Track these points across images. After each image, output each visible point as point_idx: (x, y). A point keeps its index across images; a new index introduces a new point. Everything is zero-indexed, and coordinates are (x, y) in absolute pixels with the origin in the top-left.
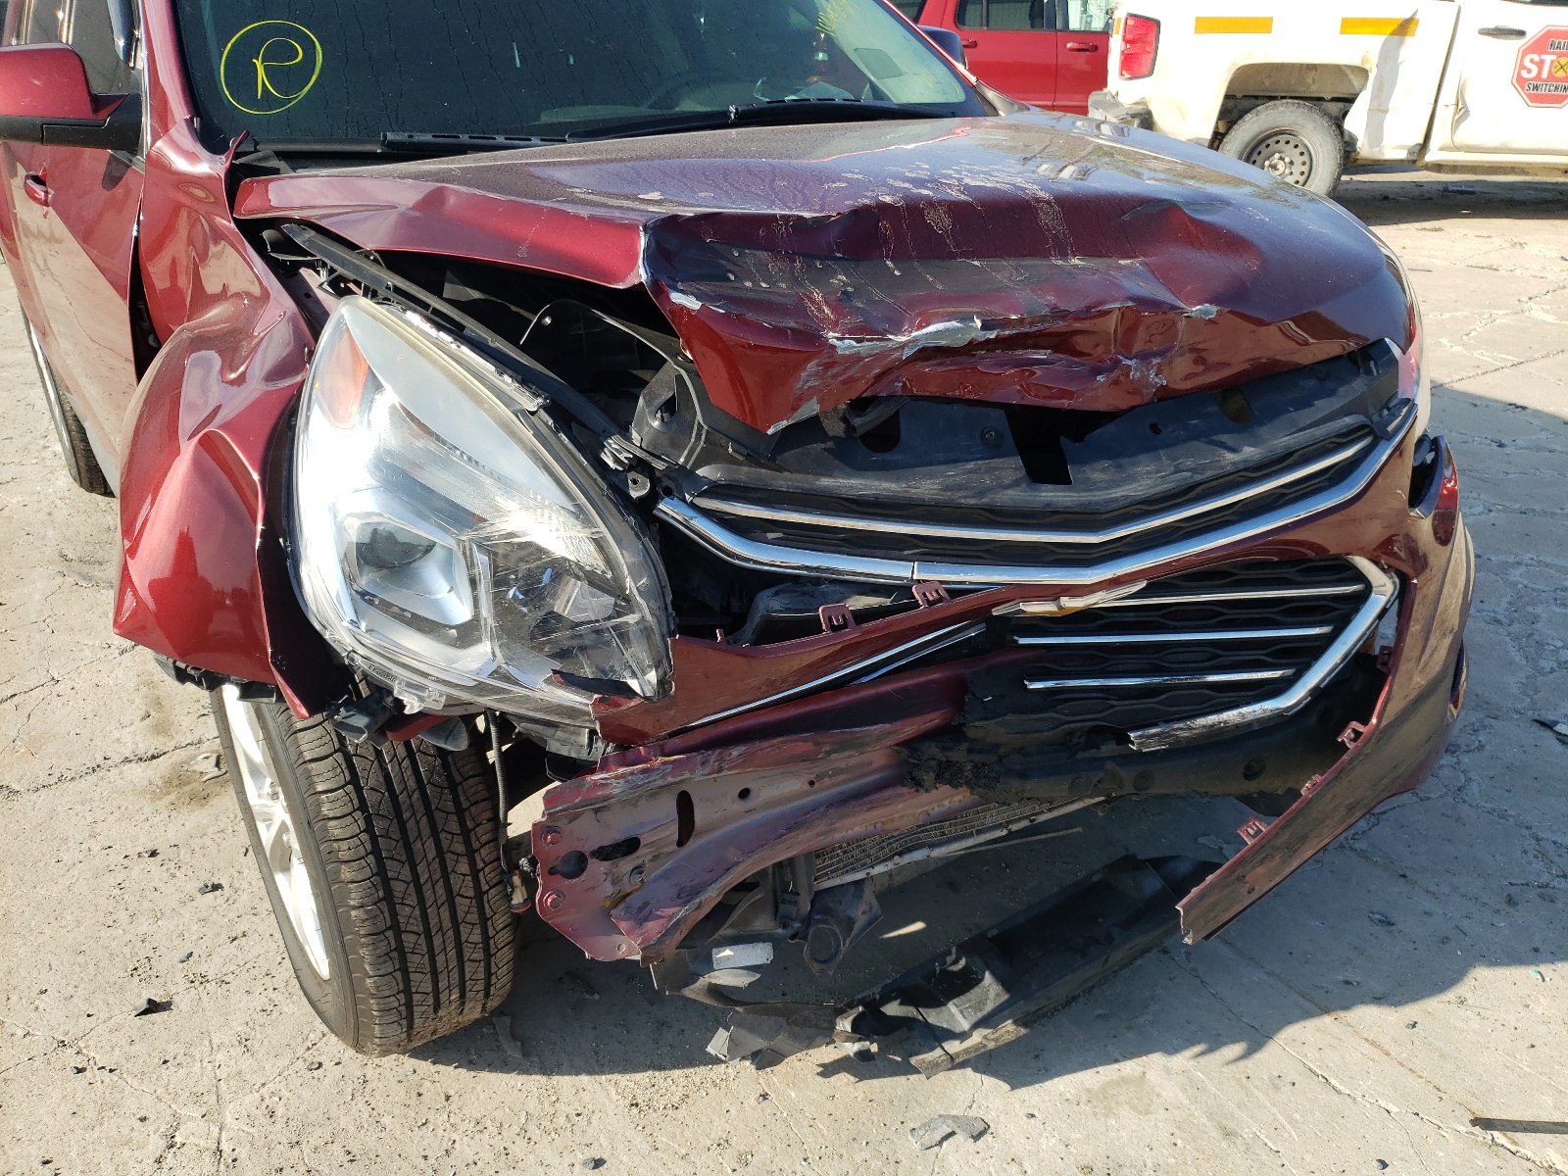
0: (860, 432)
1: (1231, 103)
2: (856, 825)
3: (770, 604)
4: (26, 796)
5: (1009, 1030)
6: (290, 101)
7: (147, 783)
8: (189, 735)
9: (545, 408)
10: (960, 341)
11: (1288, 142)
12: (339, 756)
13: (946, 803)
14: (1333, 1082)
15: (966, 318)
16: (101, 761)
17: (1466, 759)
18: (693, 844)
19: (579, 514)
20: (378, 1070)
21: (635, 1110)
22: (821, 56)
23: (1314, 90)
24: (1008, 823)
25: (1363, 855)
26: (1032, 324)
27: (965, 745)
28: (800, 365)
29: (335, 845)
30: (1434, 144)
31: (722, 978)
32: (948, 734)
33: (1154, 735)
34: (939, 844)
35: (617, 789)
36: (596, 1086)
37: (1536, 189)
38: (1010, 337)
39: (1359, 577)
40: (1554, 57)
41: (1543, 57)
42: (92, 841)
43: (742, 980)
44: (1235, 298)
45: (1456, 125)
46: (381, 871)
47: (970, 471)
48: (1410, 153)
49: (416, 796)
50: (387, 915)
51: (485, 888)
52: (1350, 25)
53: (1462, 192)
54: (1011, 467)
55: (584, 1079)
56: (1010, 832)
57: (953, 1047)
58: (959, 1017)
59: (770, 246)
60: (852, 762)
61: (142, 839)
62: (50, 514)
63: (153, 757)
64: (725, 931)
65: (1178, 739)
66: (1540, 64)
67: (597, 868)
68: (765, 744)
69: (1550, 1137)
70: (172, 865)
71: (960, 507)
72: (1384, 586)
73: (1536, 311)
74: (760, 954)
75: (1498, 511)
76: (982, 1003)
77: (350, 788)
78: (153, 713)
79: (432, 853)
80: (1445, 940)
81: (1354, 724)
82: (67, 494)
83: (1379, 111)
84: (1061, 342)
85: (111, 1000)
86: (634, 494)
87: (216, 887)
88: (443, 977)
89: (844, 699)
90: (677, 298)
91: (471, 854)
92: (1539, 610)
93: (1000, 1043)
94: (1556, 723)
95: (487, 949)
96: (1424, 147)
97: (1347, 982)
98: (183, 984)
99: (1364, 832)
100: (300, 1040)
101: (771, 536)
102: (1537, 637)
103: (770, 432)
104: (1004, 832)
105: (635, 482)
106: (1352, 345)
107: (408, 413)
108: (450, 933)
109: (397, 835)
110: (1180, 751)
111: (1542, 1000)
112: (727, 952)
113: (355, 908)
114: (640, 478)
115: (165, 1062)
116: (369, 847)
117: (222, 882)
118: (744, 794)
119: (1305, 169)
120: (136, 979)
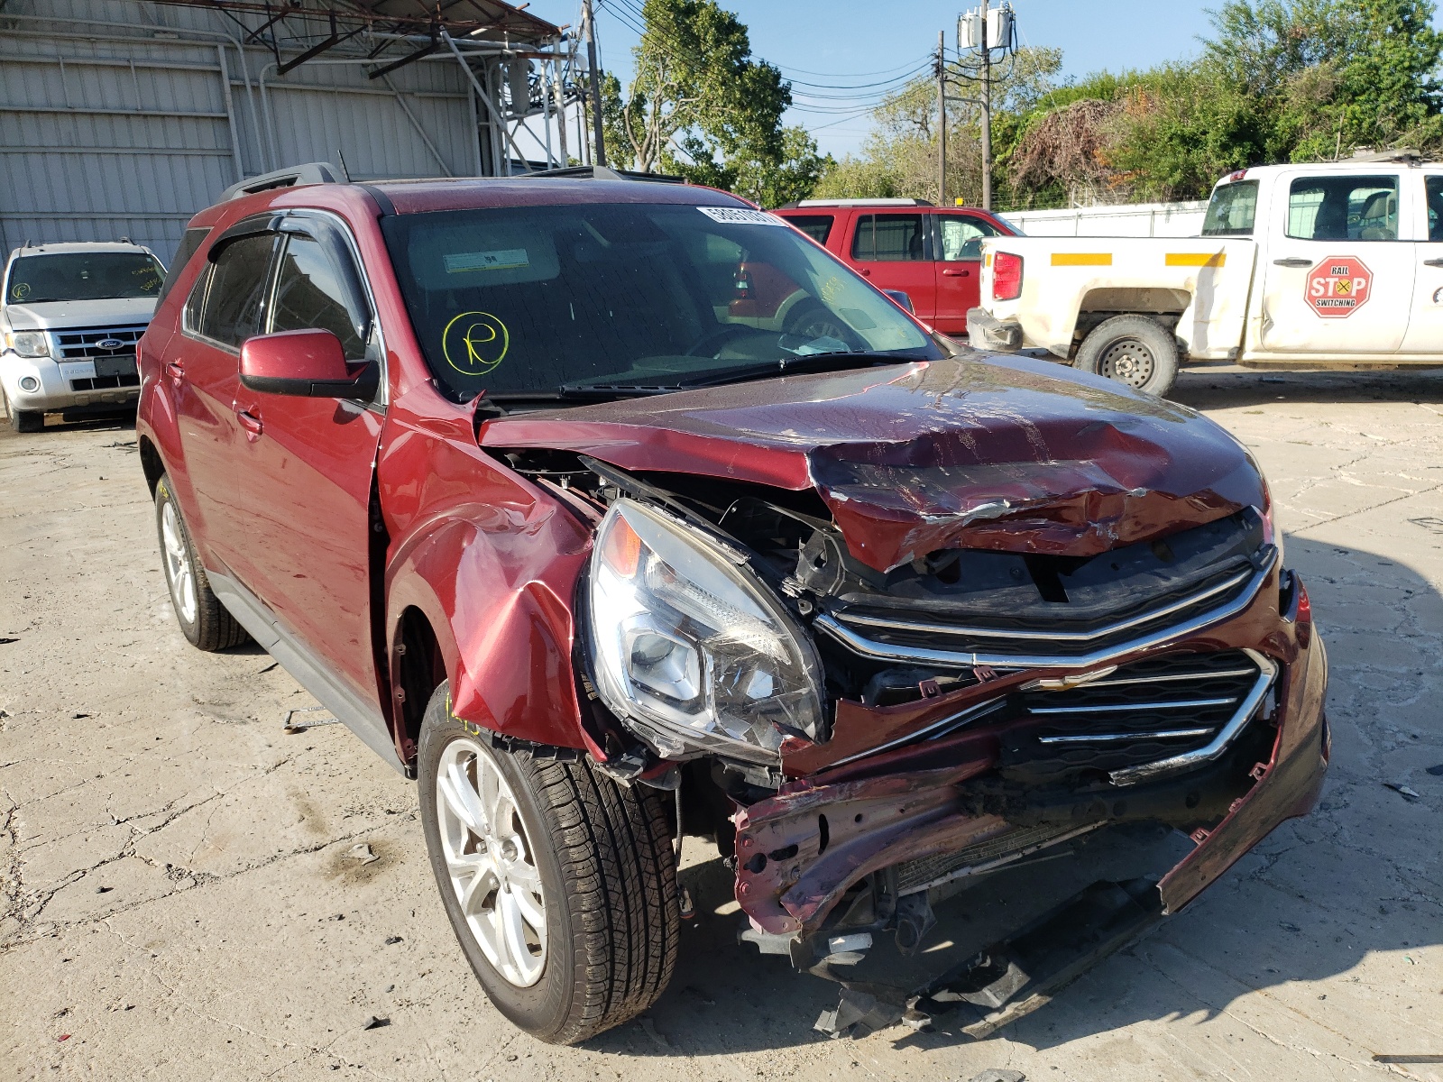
0: (937, 571)
1: (1084, 317)
2: (928, 844)
3: (884, 682)
4: (227, 880)
5: (1035, 1000)
6: (492, 365)
7: (317, 868)
8: (340, 831)
9: (749, 562)
10: (997, 514)
11: (1133, 347)
12: (575, 803)
13: (986, 829)
14: (1271, 1037)
15: (999, 501)
16: (277, 854)
17: (1336, 814)
18: (828, 853)
19: (773, 626)
20: (561, 1059)
21: (761, 1077)
22: (741, 285)
23: (1150, 307)
24: (1023, 848)
25: (1268, 883)
26: (1037, 504)
27: (1002, 784)
28: (905, 531)
29: (574, 866)
30: (1249, 346)
31: (837, 959)
32: (991, 775)
33: (1125, 775)
34: (977, 864)
35: (792, 806)
36: (728, 1062)
37: (1333, 378)
38: (1025, 512)
39: (1252, 663)
40: (1337, 280)
41: (1328, 280)
42: (289, 910)
43: (853, 961)
44: (1155, 481)
45: (1264, 332)
46: (603, 885)
47: (1006, 595)
48: (1231, 353)
49: (624, 831)
50: (605, 917)
51: (666, 900)
52: (1172, 259)
53: (1274, 382)
54: (1031, 591)
55: (718, 1057)
56: (1024, 856)
57: (994, 1018)
58: (993, 998)
59: (874, 462)
60: (928, 795)
61: (328, 908)
62: (174, 668)
63: (316, 849)
64: (840, 925)
65: (1141, 777)
66: (1326, 285)
67: (772, 865)
68: (878, 780)
69: (1429, 1065)
70: (358, 925)
71: (1003, 617)
72: (1269, 671)
73: (1345, 476)
74: (863, 941)
75: (1337, 632)
76: (1010, 987)
77: (583, 824)
78: (306, 817)
79: (634, 873)
80: (1338, 940)
81: (1259, 764)
82: (182, 652)
83: (1202, 322)
84: (1054, 514)
85: (343, 1019)
86: (803, 613)
87: (398, 939)
88: (634, 968)
89: (921, 751)
90: (833, 495)
91: (658, 873)
92: (1377, 704)
93: (1029, 1011)
94: (1401, 786)
95: (663, 948)
96: (1241, 349)
97: (1271, 971)
98: (394, 1008)
99: (1267, 868)
100: (495, 1041)
101: (883, 637)
102: (1378, 725)
103: (885, 572)
104: (1020, 856)
105: (802, 605)
106: (1231, 512)
107: (667, 565)
108: (643, 934)
109: (613, 859)
110: (1144, 785)
111: (1414, 977)
112: (840, 940)
113: (585, 912)
114: (805, 602)
115: (398, 1060)
116: (596, 867)
117: (401, 935)
118: (858, 818)
119: (1149, 367)
120: (357, 1005)
